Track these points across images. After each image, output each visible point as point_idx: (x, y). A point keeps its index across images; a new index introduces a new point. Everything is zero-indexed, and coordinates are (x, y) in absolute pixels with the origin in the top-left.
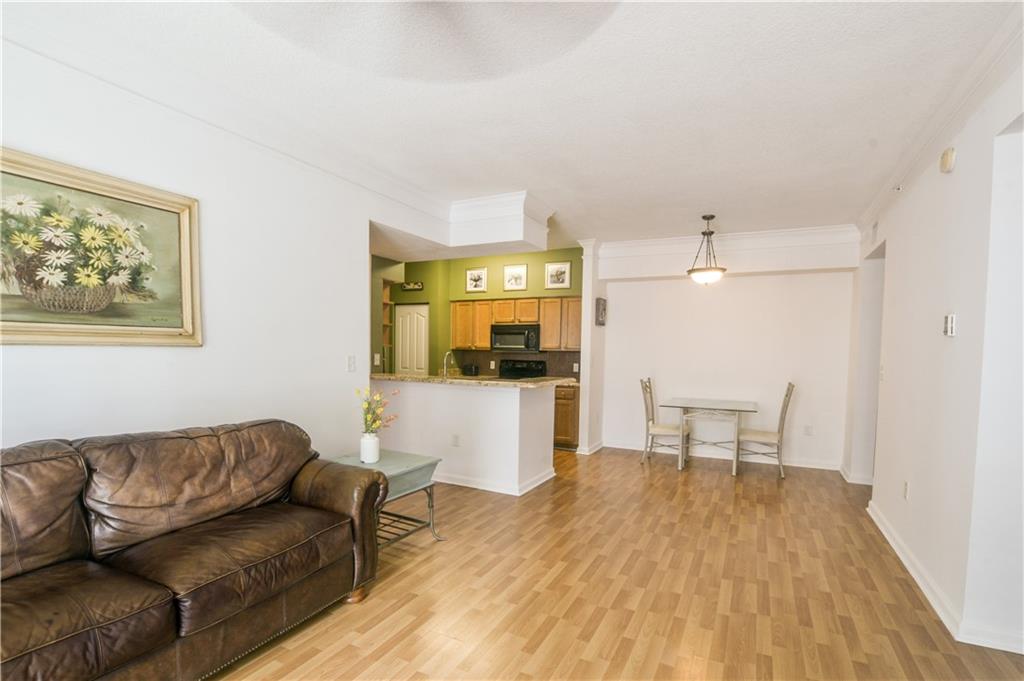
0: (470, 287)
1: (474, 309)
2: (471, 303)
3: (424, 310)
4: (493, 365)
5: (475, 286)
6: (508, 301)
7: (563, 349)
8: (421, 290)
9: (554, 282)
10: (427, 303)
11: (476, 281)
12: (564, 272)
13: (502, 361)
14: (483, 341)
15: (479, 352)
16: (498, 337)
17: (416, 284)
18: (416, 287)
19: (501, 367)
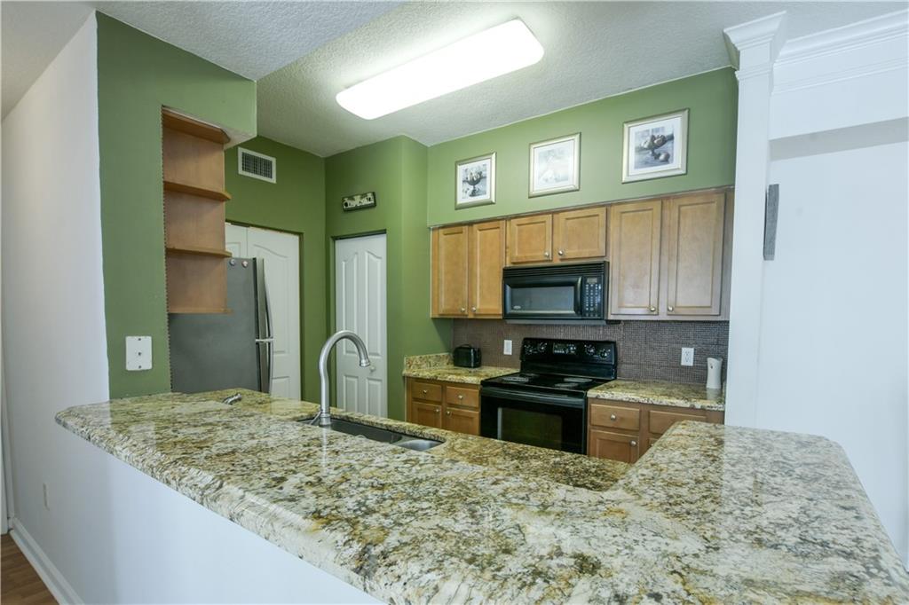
0: (463, 197)
1: (471, 240)
2: (465, 228)
3: (379, 243)
4: (508, 347)
5: (474, 194)
6: (540, 218)
7: (663, 316)
8: (374, 205)
9: (646, 164)
10: (383, 232)
11: (474, 182)
12: (671, 138)
13: (526, 341)
14: (487, 300)
15: (481, 322)
16: (519, 292)
17: (364, 196)
18: (365, 202)
19: (523, 350)
